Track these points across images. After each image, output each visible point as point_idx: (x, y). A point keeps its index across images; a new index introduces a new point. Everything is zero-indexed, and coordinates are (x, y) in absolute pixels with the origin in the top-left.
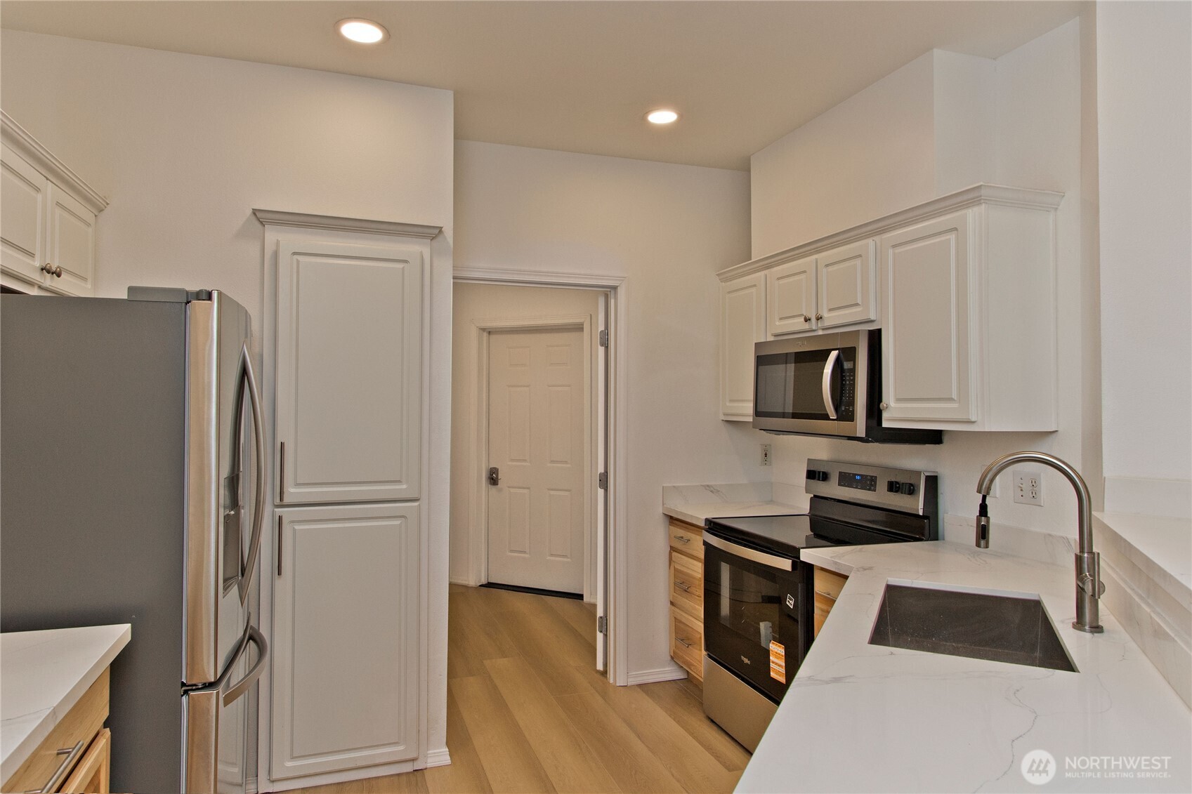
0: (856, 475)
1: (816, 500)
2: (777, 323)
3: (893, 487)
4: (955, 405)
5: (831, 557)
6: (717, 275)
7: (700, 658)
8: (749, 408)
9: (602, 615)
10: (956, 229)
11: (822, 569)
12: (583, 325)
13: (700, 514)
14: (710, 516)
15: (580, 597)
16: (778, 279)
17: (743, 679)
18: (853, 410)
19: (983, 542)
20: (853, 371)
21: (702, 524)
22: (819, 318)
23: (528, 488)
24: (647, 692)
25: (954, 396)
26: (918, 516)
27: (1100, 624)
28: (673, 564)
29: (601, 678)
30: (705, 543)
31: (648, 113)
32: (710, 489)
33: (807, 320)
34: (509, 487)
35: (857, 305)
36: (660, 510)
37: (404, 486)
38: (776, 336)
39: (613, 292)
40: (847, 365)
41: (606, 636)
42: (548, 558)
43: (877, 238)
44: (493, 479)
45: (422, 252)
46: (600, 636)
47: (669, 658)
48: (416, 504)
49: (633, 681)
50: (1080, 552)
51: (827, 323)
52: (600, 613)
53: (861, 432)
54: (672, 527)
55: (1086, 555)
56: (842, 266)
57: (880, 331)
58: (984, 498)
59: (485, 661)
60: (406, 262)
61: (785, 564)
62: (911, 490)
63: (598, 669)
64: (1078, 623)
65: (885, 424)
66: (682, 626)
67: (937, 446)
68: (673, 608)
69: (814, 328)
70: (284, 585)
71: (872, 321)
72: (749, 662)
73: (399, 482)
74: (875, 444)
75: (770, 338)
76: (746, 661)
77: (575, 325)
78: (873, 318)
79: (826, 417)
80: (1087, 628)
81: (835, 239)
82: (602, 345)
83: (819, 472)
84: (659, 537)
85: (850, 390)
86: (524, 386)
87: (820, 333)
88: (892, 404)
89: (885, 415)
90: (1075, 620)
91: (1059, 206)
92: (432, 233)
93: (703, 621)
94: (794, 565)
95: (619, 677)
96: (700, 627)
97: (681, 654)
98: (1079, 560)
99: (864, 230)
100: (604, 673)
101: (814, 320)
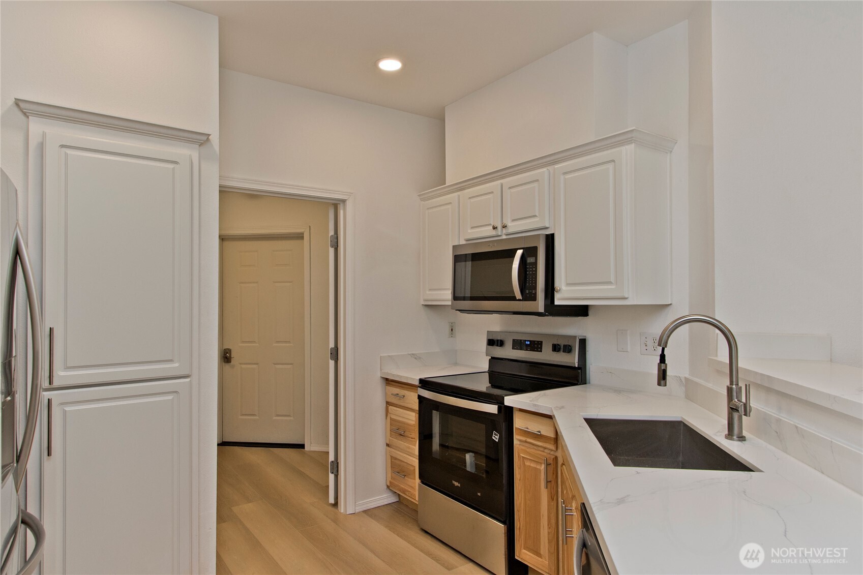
0: (526, 341)
1: (493, 360)
2: (469, 231)
3: (556, 348)
4: (613, 287)
5: (530, 401)
6: (419, 196)
7: (414, 484)
8: (447, 295)
9: (333, 460)
10: (613, 161)
11: (521, 410)
12: (303, 234)
13: (414, 377)
14: (423, 376)
15: (302, 446)
16: (470, 198)
17: (453, 498)
18: (536, 293)
19: (662, 382)
20: (535, 264)
21: (417, 383)
22: (504, 227)
23: (257, 364)
24: (371, 516)
25: (612, 280)
26: (574, 368)
27: (743, 435)
28: (389, 415)
29: (333, 509)
30: (420, 397)
31: (379, 60)
32: (415, 357)
33: (495, 228)
34: (240, 364)
35: (535, 216)
36: (379, 375)
37: (177, 365)
38: (467, 240)
39: (342, 205)
40: (530, 260)
41: (336, 477)
42: (275, 418)
43: (549, 168)
44: (226, 358)
45: (190, 156)
46: (332, 477)
47: (386, 487)
48: (187, 380)
49: (359, 509)
50: (730, 384)
51: (511, 230)
52: (331, 458)
53: (541, 309)
54: (388, 388)
55: (734, 386)
56: (520, 188)
57: (553, 235)
58: (663, 350)
59: (233, 508)
60: (176, 163)
61: (492, 409)
62: (568, 349)
63: (330, 502)
64: (729, 435)
65: (557, 303)
66: (397, 462)
67: (585, 317)
68: (388, 448)
69: (500, 234)
70: (53, 465)
71: (547, 228)
72: (459, 485)
73: (171, 361)
74: (549, 317)
75: (463, 242)
76: (456, 484)
77: (298, 234)
78: (547, 226)
79: (514, 298)
80: (735, 437)
81: (519, 168)
82: (332, 247)
83: (498, 340)
84: (378, 395)
85: (532, 278)
86: (254, 283)
87: (504, 237)
88: (564, 288)
89: (557, 296)
90: (727, 433)
91: (673, 149)
92: (200, 140)
93: (418, 458)
94: (499, 409)
95: (348, 506)
96: (415, 462)
97: (396, 483)
98: (730, 390)
99: (540, 161)
100: (336, 504)
101: (499, 228)
